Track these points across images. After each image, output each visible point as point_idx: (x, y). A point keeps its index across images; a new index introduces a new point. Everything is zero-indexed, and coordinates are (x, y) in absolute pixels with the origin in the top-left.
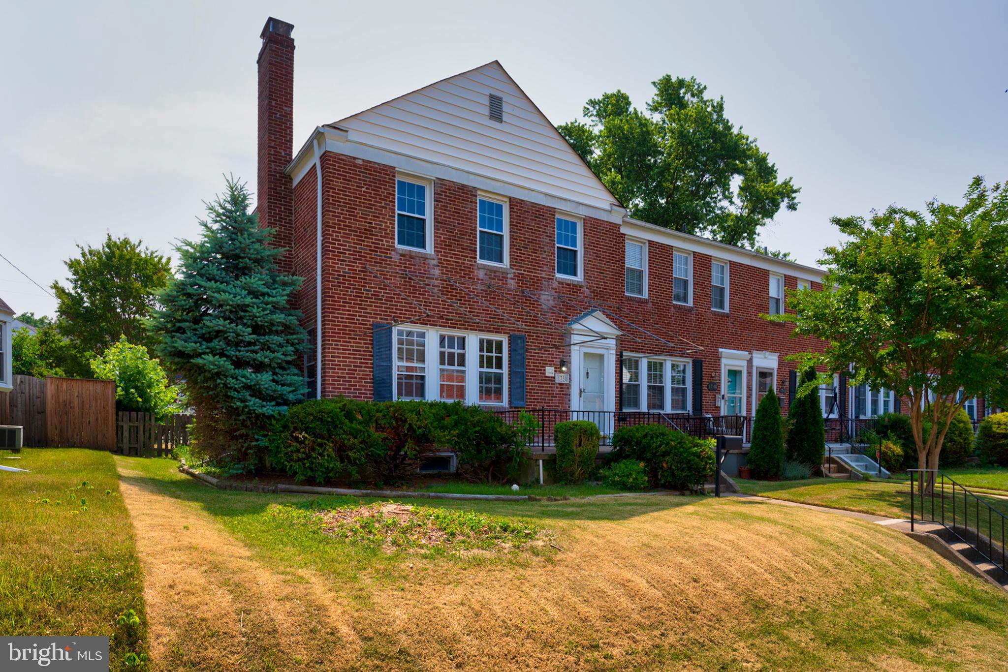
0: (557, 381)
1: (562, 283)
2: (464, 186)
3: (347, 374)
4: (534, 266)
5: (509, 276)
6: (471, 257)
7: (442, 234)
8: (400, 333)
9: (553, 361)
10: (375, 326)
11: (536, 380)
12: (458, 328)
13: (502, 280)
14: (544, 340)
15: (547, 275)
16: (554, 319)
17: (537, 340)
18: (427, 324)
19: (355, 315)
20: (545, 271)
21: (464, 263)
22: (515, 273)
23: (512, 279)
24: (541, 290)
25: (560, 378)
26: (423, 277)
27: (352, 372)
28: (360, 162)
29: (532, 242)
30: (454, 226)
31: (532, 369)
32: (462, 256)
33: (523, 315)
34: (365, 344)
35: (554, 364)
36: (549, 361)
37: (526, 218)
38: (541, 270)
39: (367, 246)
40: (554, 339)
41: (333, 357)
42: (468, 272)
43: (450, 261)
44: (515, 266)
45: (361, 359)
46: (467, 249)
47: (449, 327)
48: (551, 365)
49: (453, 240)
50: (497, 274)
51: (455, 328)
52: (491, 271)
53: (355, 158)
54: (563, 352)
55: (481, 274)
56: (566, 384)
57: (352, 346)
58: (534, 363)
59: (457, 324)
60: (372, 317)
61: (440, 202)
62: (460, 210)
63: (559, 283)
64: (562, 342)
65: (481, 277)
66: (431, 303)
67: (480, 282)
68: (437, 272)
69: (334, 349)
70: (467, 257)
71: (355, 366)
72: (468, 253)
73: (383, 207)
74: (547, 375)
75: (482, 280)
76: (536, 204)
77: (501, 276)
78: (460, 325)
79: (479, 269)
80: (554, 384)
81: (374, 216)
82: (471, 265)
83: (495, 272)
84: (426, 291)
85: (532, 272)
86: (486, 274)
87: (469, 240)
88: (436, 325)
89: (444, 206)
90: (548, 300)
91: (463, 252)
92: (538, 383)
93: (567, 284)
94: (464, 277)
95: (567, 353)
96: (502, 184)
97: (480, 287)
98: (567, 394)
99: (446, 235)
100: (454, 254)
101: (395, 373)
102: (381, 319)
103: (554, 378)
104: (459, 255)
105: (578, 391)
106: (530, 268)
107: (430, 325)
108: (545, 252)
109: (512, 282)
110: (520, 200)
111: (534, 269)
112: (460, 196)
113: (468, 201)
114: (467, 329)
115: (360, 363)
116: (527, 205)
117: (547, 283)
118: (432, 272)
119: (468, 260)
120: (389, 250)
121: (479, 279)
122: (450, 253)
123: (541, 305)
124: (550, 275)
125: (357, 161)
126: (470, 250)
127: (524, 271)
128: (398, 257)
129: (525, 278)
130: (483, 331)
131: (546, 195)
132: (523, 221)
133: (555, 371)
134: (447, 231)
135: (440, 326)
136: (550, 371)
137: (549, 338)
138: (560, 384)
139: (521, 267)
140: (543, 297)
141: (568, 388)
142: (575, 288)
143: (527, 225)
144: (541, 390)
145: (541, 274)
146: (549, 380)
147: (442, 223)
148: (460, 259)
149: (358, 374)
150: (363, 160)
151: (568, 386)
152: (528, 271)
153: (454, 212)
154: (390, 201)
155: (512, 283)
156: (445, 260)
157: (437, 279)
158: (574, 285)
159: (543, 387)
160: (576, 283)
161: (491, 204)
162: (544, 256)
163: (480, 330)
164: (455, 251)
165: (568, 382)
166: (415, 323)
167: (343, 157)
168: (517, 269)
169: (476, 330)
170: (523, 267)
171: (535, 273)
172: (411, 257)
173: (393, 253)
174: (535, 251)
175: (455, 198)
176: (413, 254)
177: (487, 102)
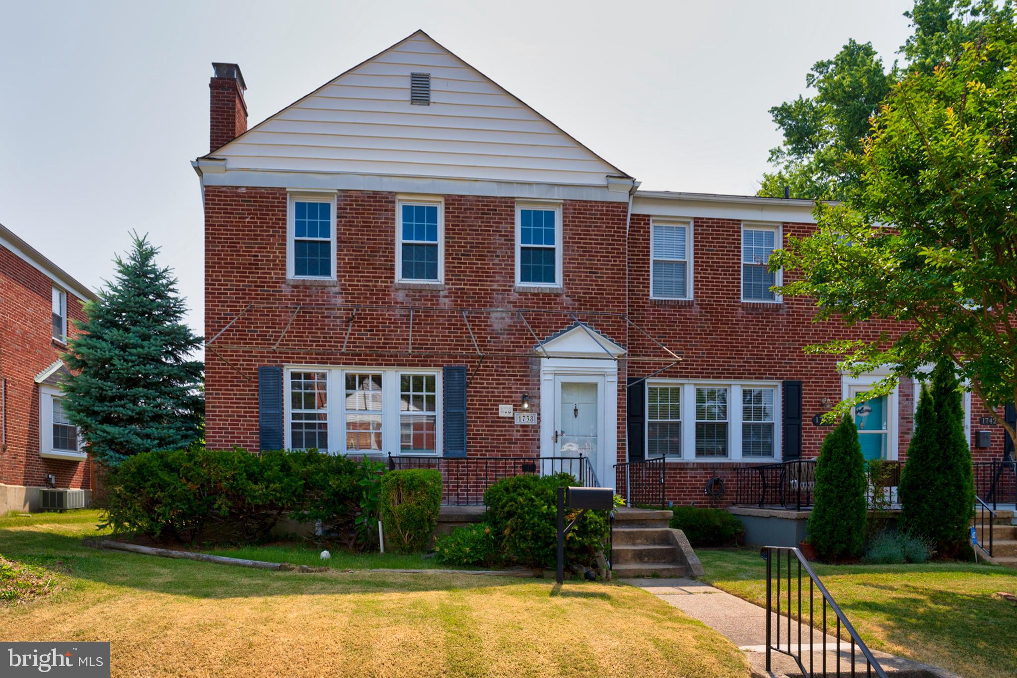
0: (517, 422)
1: (525, 294)
2: (375, 193)
3: (229, 424)
4: (480, 276)
5: (442, 293)
6: (385, 277)
7: (346, 255)
8: (295, 376)
9: (511, 397)
10: (264, 370)
11: (484, 422)
12: (368, 364)
13: (432, 300)
14: (496, 371)
15: (500, 286)
16: (512, 342)
17: (486, 371)
18: (326, 363)
19: (239, 360)
20: (498, 281)
21: (376, 286)
22: (450, 289)
23: (446, 297)
24: (490, 306)
25: (522, 419)
26: (322, 309)
27: (235, 423)
28: (244, 190)
29: (477, 247)
30: (362, 243)
31: (477, 409)
32: (374, 277)
33: (464, 341)
34: (250, 390)
35: (513, 401)
36: (504, 397)
37: (467, 217)
38: (491, 281)
39: (252, 282)
40: (512, 367)
41: (213, 407)
42: (382, 295)
43: (357, 285)
44: (452, 280)
45: (245, 408)
46: (381, 269)
47: (356, 364)
48: (507, 403)
49: (361, 260)
50: (424, 293)
51: (364, 364)
52: (414, 291)
53: (237, 188)
54: (528, 384)
55: (401, 296)
56: (533, 426)
57: (235, 395)
58: (480, 401)
59: (367, 360)
60: (258, 361)
61: (343, 217)
62: (371, 222)
63: (520, 294)
64: (526, 372)
65: (400, 299)
66: (332, 338)
67: (398, 305)
68: (339, 301)
69: (215, 398)
70: (381, 277)
71: (238, 416)
72: (382, 273)
73: (271, 236)
74: (501, 415)
75: (402, 303)
76: (483, 197)
77: (433, 294)
78: (371, 360)
79: (397, 290)
80: (513, 427)
81: (260, 248)
82: (386, 287)
83: (420, 291)
84: (325, 325)
85: (477, 285)
86: (407, 296)
87: (383, 256)
88: (339, 363)
89: (349, 222)
90: (503, 318)
91: (376, 273)
92: (487, 426)
93: (534, 294)
94: (376, 303)
95: (534, 385)
96: (430, 181)
97: (398, 312)
98: (534, 440)
99: (351, 255)
100: (362, 277)
101: (288, 421)
102: (269, 361)
103: (513, 418)
104: (369, 277)
105: (552, 434)
106: (473, 280)
107: (331, 363)
108: (498, 256)
109: (446, 300)
110: (458, 196)
111: (479, 281)
112: (370, 205)
113: (382, 210)
114: (381, 364)
115: (245, 412)
116: (469, 201)
117: (500, 296)
118: (333, 300)
119: (382, 282)
120: (278, 283)
121: (396, 303)
122: (357, 276)
123: (491, 326)
124: (505, 286)
125: (239, 191)
126: (385, 269)
127: (465, 284)
128: (290, 289)
129: (466, 293)
130: (405, 365)
131: (499, 182)
132: (463, 221)
133: (514, 410)
134: (354, 251)
135: (344, 364)
136: (505, 410)
137: (504, 367)
138: (522, 426)
139: (459, 280)
140: (493, 315)
141: (536, 431)
142: (548, 298)
143: (469, 226)
144: (491, 435)
145: (491, 286)
146: (504, 422)
147: (346, 242)
148: (371, 281)
149: (242, 424)
150: (247, 188)
151: (536, 428)
152: (470, 285)
153: (362, 226)
154: (279, 228)
155: (446, 303)
156: (349, 285)
157: (339, 309)
158: (545, 295)
159: (495, 431)
160: (548, 291)
161: (420, 209)
162: (497, 262)
163: (398, 365)
164: (364, 272)
165: (535, 422)
166: (311, 363)
167: (224, 189)
168: (453, 284)
169: (394, 365)
170: (464, 280)
171: (483, 285)
172: (306, 287)
173: (283, 285)
174: (481, 257)
175: (364, 209)
176: (308, 284)
177: (407, 84)
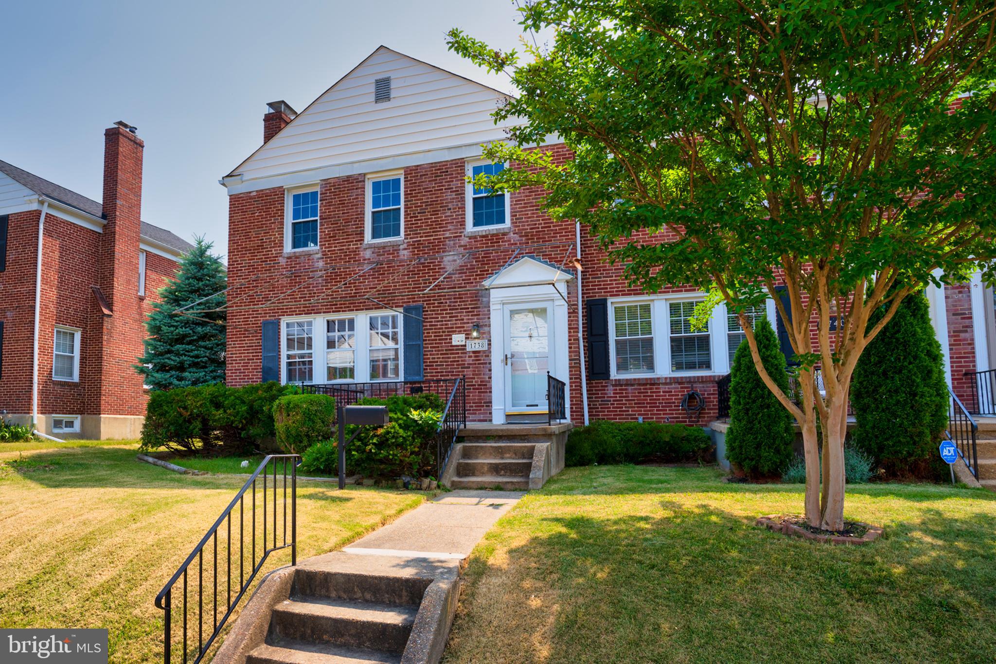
0: (468, 349)
1: (475, 237)
2: (348, 177)
3: (242, 366)
4: (434, 228)
5: (402, 247)
6: (356, 241)
7: (326, 228)
8: (288, 325)
9: (464, 327)
10: (265, 323)
11: (439, 351)
12: (343, 311)
13: (394, 254)
14: (449, 306)
15: (452, 233)
16: (463, 280)
17: (440, 307)
18: (311, 313)
19: (249, 318)
20: (450, 230)
21: (348, 249)
22: (408, 242)
23: (405, 249)
24: (443, 252)
25: (474, 346)
26: (308, 272)
27: (246, 366)
28: (254, 194)
29: (431, 205)
30: (338, 217)
31: (433, 340)
32: (347, 242)
33: (421, 284)
34: (256, 340)
35: (465, 331)
36: (456, 328)
37: (423, 182)
38: (444, 231)
39: (259, 259)
40: (464, 301)
41: (231, 354)
42: (353, 256)
43: (335, 250)
44: (410, 234)
45: (253, 353)
46: (353, 234)
47: (333, 312)
48: (460, 332)
49: (338, 230)
50: (387, 249)
51: (340, 311)
52: (379, 248)
53: (250, 193)
54: (479, 315)
55: (368, 254)
56: (484, 352)
57: (246, 343)
58: (436, 333)
59: (342, 308)
60: (262, 317)
61: (324, 200)
62: (345, 200)
63: (470, 238)
64: (477, 304)
65: (367, 257)
66: (315, 293)
67: (366, 262)
68: (321, 264)
69: (233, 347)
70: (353, 241)
71: (248, 359)
72: (354, 238)
73: (272, 223)
74: (454, 343)
75: (369, 259)
76: (435, 163)
77: (395, 248)
78: (345, 307)
79: (365, 249)
80: (466, 353)
81: (265, 233)
82: (356, 248)
83: (384, 247)
84: (310, 284)
85: (432, 236)
86: (373, 253)
87: (355, 225)
88: (320, 313)
89: (329, 202)
90: (455, 261)
91: (349, 238)
92: (441, 354)
93: (483, 236)
94: (349, 261)
95: (485, 315)
96: (390, 159)
97: (367, 268)
98: (485, 363)
99: (330, 228)
100: (338, 243)
101: (284, 361)
102: (269, 316)
103: (465, 346)
104: (343, 242)
105: (502, 357)
106: (428, 232)
107: (314, 313)
108: (449, 209)
109: (405, 252)
110: (415, 166)
111: (433, 232)
112: (345, 187)
113: (353, 189)
114: (353, 310)
115: (253, 356)
116: (423, 168)
117: (452, 242)
118: (316, 265)
119: (353, 245)
120: (277, 257)
121: (365, 260)
122: (335, 243)
123: (444, 268)
124: (456, 233)
125: (252, 194)
126: (356, 234)
127: (421, 237)
128: (285, 260)
129: (422, 244)
130: (372, 309)
131: (449, 148)
132: (419, 186)
133: (466, 338)
134: (332, 224)
135: (324, 312)
136: (458, 339)
137: (457, 302)
138: (474, 352)
139: (416, 234)
140: (445, 259)
141: (488, 356)
142: (496, 238)
143: (424, 189)
144: (446, 362)
145: (443, 234)
146: (457, 350)
147: (326, 219)
148: (345, 245)
149: (251, 366)
150: (257, 191)
151: (488, 353)
152: (426, 236)
153: (338, 204)
154: (279, 216)
155: (405, 254)
156: (329, 251)
157: (321, 271)
158: (493, 235)
159: (449, 358)
160: (495, 232)
161: (387, 182)
162: (449, 214)
163: (366, 309)
164: (339, 239)
165: (486, 348)
166: (300, 314)
167: (242, 195)
168: (411, 238)
169: (363, 310)
170: (420, 233)
171: (437, 235)
172: (297, 257)
173: (280, 258)
174: (435, 213)
175: (340, 191)
176: (297, 254)
177: (372, 89)
